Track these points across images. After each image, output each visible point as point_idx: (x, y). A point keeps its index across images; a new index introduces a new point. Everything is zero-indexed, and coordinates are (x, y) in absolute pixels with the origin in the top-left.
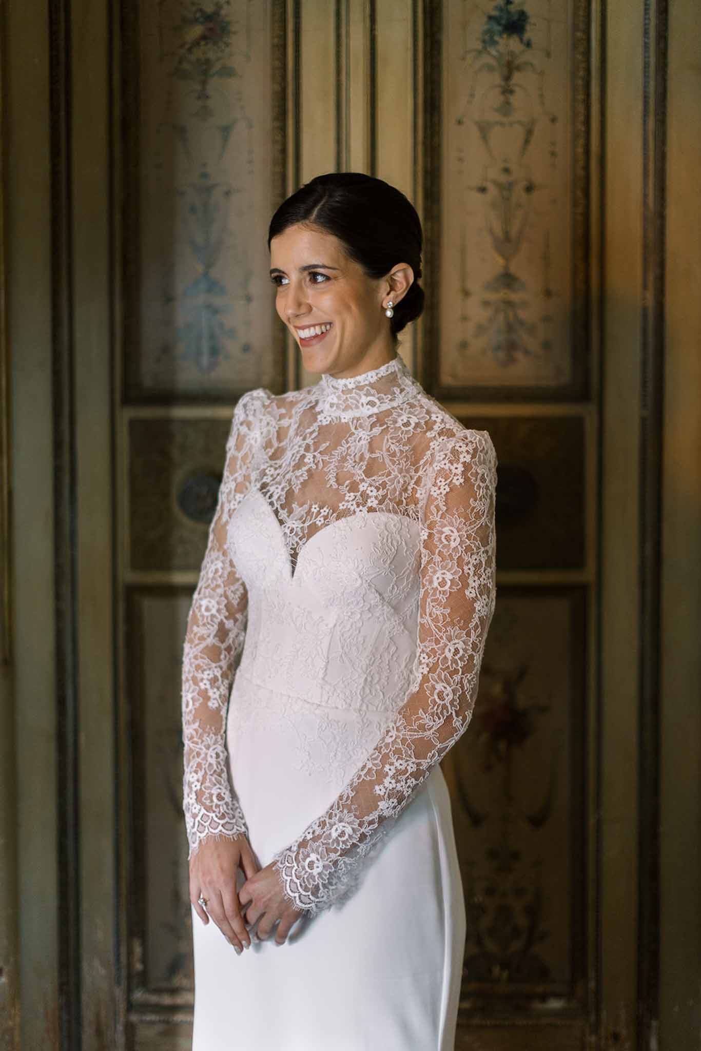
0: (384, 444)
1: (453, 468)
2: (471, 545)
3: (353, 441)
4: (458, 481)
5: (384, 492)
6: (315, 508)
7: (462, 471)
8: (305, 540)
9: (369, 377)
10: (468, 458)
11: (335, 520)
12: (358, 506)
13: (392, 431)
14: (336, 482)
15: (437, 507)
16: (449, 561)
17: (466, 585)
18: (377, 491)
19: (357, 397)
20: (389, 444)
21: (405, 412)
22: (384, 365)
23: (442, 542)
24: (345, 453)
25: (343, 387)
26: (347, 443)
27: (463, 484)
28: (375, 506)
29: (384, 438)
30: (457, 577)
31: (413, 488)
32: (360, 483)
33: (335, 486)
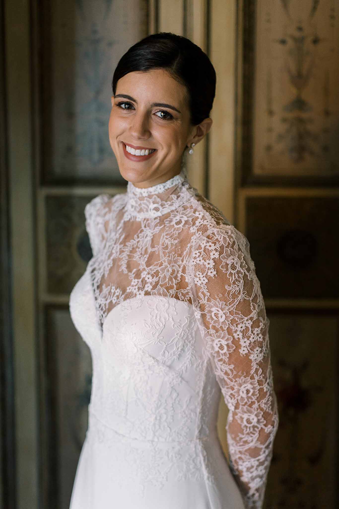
0: (161, 240)
1: (206, 263)
2: (235, 318)
3: (142, 236)
4: (212, 273)
5: (157, 279)
6: (113, 289)
7: (214, 266)
8: (106, 313)
9: (158, 189)
10: (217, 255)
11: (123, 300)
12: (139, 290)
13: (167, 229)
14: (127, 268)
15: (203, 293)
16: (221, 332)
17: (238, 346)
18: (152, 279)
19: (148, 203)
20: (165, 240)
21: (179, 213)
22: (169, 179)
23: (212, 319)
24: (136, 246)
25: (139, 195)
26: (138, 237)
27: (216, 275)
28: (149, 290)
29: (162, 235)
30: (230, 342)
31: (182, 276)
32: (142, 271)
33: (126, 271)
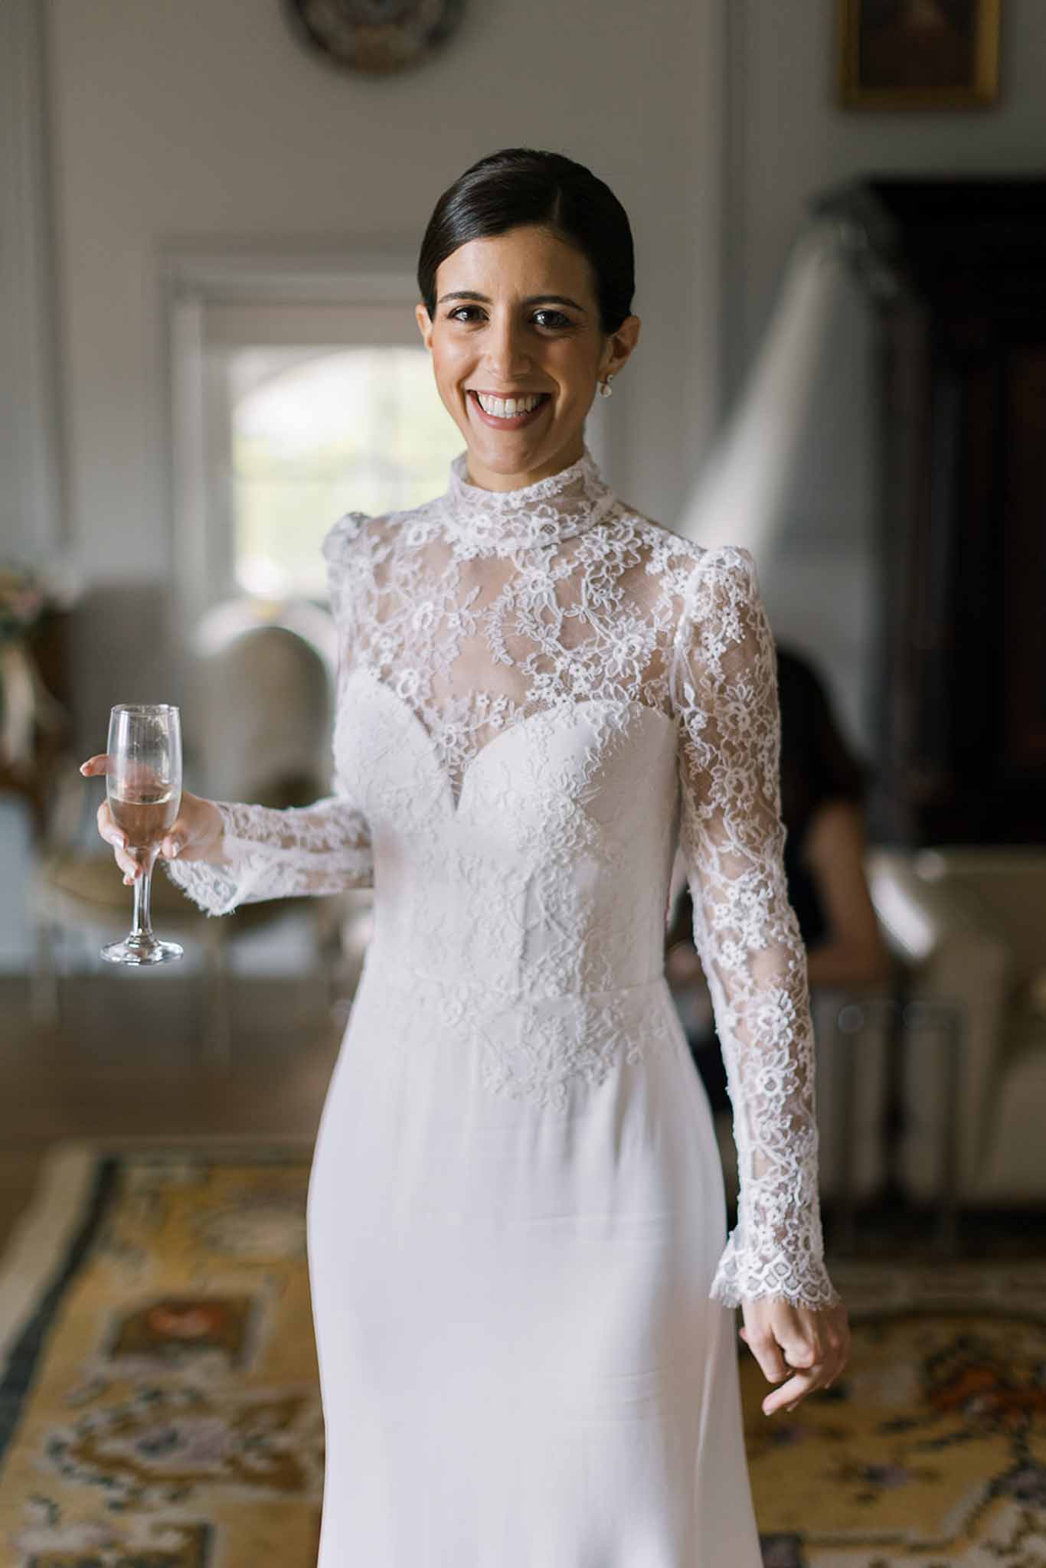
0: (582, 593)
1: (722, 615)
3: (522, 586)
4: (735, 631)
5: (599, 669)
6: (483, 701)
7: (738, 617)
8: (474, 751)
9: (545, 488)
11: (523, 717)
12: (559, 695)
14: (508, 654)
15: (710, 677)
19: (526, 520)
20: (591, 592)
24: (512, 606)
25: (503, 506)
27: (744, 636)
28: (585, 692)
29: (580, 583)
32: (555, 658)
33: (508, 661)
